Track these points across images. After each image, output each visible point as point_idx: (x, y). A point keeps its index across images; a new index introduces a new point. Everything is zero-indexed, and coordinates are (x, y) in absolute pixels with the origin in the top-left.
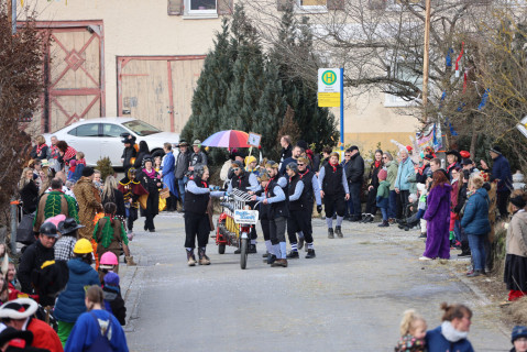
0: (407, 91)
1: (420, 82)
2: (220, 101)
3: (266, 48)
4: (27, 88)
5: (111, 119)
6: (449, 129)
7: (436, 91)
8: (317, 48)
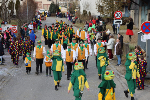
0: (66, 7)
1: (67, 7)
2: (51, 8)
3: (55, 4)
4: (36, 7)
5: (43, 9)
6: (69, 11)
7: (68, 8)
8: (59, 4)
